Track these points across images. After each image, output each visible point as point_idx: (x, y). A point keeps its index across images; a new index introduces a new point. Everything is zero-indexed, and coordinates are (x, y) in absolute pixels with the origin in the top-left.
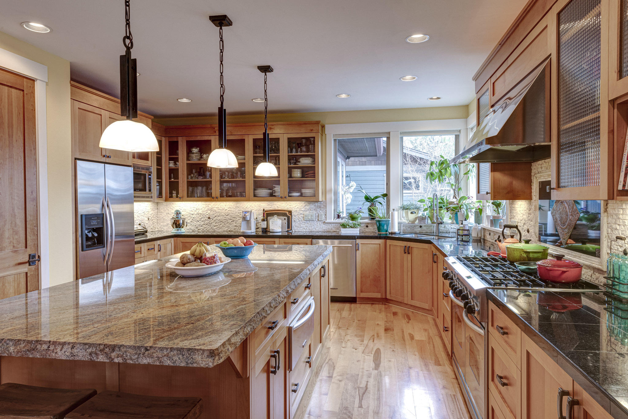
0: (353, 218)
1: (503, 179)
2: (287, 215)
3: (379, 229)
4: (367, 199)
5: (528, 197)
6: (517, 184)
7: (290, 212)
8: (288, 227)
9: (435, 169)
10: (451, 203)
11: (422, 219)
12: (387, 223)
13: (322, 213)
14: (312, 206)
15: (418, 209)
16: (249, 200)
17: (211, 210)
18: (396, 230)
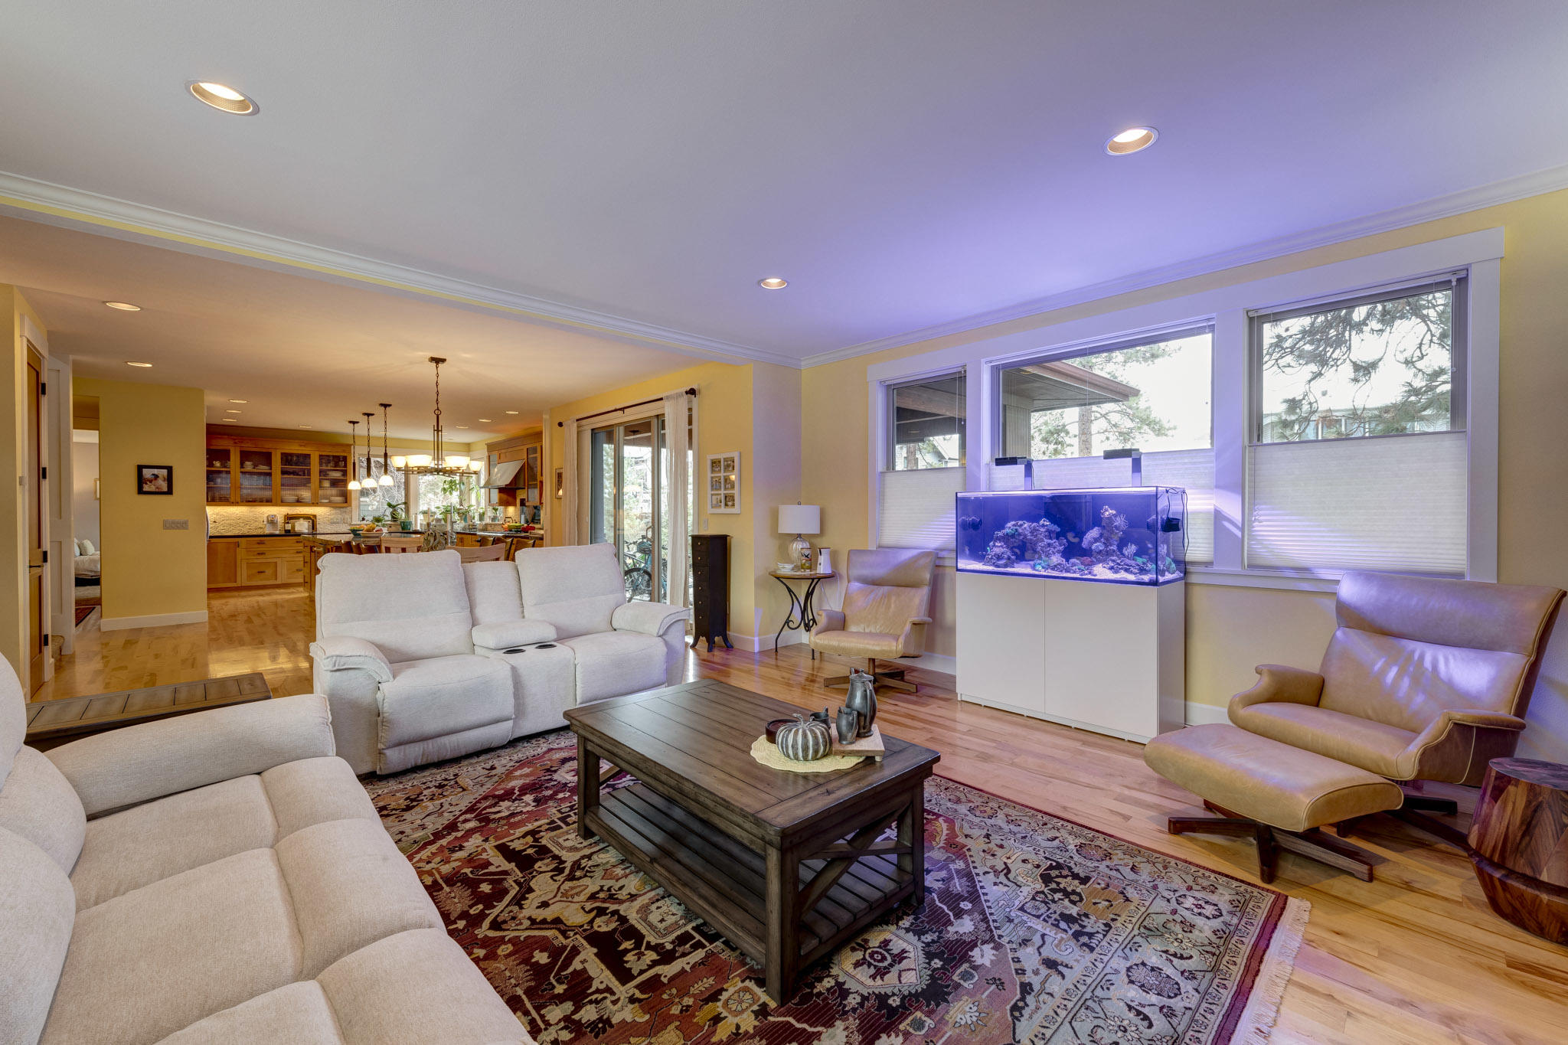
0: (378, 520)
1: (504, 496)
2: (312, 520)
3: (403, 529)
4: (390, 505)
5: (515, 505)
6: (510, 499)
7: (315, 516)
8: (313, 529)
9: (446, 486)
10: (459, 509)
11: (438, 520)
12: (410, 523)
13: (347, 516)
14: (338, 511)
15: (435, 513)
16: (276, 505)
17: (217, 514)
18: (419, 528)
